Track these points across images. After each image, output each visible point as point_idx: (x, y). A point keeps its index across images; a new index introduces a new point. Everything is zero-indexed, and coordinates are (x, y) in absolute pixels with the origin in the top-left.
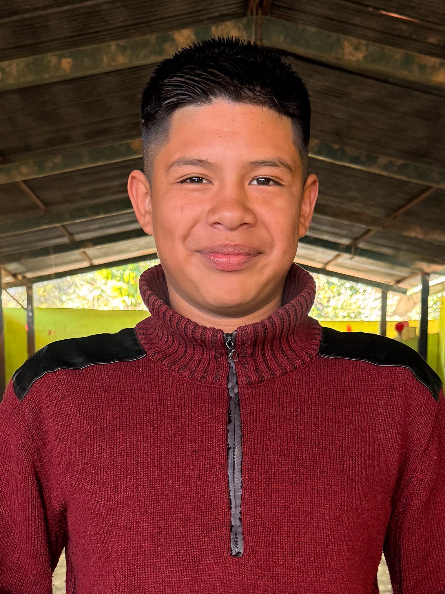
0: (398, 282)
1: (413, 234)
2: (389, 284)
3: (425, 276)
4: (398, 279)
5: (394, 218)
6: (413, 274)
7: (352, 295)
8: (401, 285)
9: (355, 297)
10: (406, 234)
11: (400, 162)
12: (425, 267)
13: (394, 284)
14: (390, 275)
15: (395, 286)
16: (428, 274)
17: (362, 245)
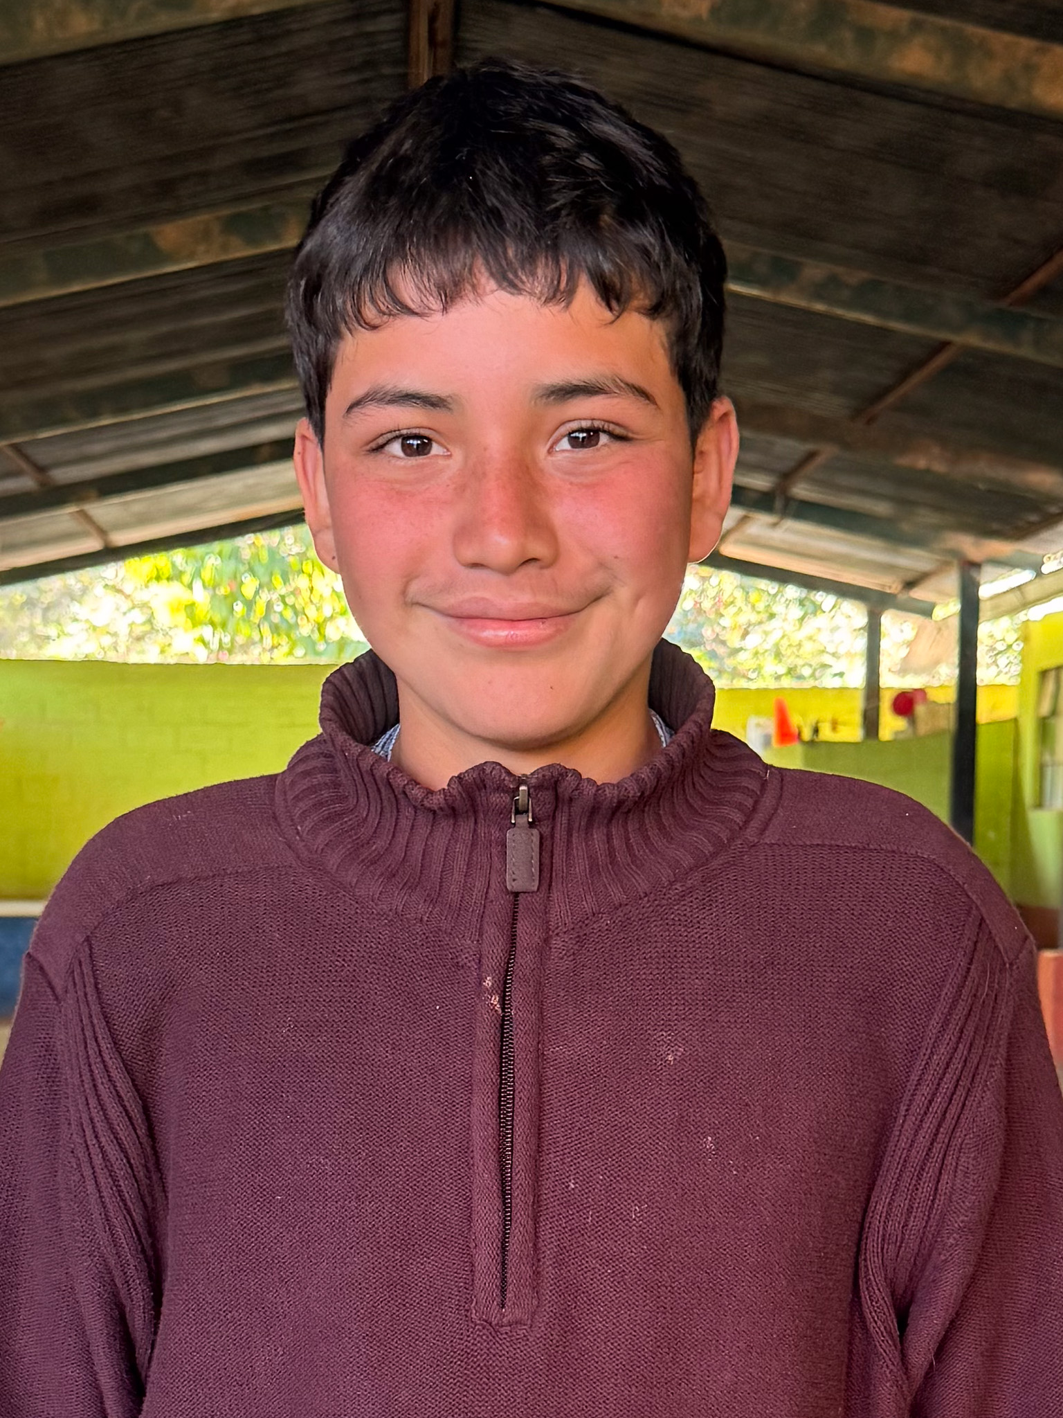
0: (910, 584)
1: (922, 463)
2: (888, 591)
3: (969, 571)
4: (909, 576)
5: (870, 421)
6: (943, 567)
7: (802, 619)
8: (918, 594)
9: (813, 623)
10: (904, 461)
11: (856, 277)
12: (969, 545)
13: (900, 592)
14: (889, 568)
15: (902, 597)
16: (976, 565)
17: (801, 490)
